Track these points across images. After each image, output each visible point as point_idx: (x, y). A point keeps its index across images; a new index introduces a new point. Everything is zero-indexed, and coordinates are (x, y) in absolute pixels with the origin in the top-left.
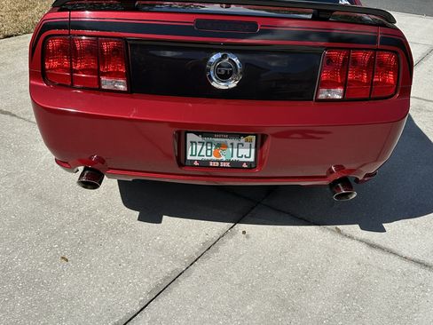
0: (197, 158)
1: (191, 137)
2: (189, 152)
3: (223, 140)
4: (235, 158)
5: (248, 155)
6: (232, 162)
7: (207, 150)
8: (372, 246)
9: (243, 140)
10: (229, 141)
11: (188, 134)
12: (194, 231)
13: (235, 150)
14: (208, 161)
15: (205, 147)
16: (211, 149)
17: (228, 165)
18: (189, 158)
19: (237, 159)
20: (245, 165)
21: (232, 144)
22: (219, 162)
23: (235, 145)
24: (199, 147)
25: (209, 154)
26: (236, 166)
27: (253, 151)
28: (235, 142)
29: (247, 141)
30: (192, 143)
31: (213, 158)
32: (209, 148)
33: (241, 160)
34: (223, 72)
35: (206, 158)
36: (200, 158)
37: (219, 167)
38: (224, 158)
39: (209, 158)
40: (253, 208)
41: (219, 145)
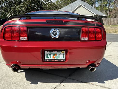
0: (48, 59)
1: (46, 52)
2: (46, 57)
3: (55, 53)
4: (59, 58)
5: (63, 57)
6: (58, 60)
7: (51, 56)
8: (102, 87)
9: (61, 53)
10: (57, 53)
11: (45, 51)
12: (48, 86)
13: (59, 56)
14: (51, 60)
15: (50, 55)
16: (52, 56)
17: (57, 60)
18: (46, 59)
19: (60, 59)
20: (62, 60)
21: (58, 54)
22: (55, 60)
23: (59, 54)
24: (48, 55)
25: (51, 57)
26: (59, 61)
27: (64, 56)
28: (59, 53)
29: (62, 53)
30: (46, 54)
31: (53, 58)
32: (51, 55)
33: (61, 59)
34: (54, 34)
35: (50, 59)
36: (49, 59)
37: (55, 61)
38: (56, 58)
39: (52, 59)
40: (65, 79)
41: (54, 54)
